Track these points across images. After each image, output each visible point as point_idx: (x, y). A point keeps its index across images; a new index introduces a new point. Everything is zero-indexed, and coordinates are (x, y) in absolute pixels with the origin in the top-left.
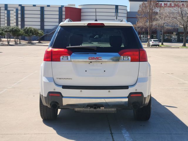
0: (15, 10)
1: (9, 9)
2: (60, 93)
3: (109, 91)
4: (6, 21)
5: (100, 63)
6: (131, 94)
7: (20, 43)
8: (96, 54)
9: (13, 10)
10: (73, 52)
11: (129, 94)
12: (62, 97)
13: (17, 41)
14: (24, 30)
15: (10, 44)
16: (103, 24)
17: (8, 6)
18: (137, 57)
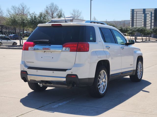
0: (150, 14)
1: (146, 12)
2: (26, 72)
3: (53, 72)
4: (143, 23)
5: (51, 52)
6: (68, 75)
7: (149, 41)
8: (50, 46)
9: (149, 14)
10: (36, 44)
11: (66, 75)
12: (28, 74)
13: (147, 38)
14: (153, 30)
15: (136, 41)
16: (60, 24)
17: (146, 10)
18: (75, 49)
